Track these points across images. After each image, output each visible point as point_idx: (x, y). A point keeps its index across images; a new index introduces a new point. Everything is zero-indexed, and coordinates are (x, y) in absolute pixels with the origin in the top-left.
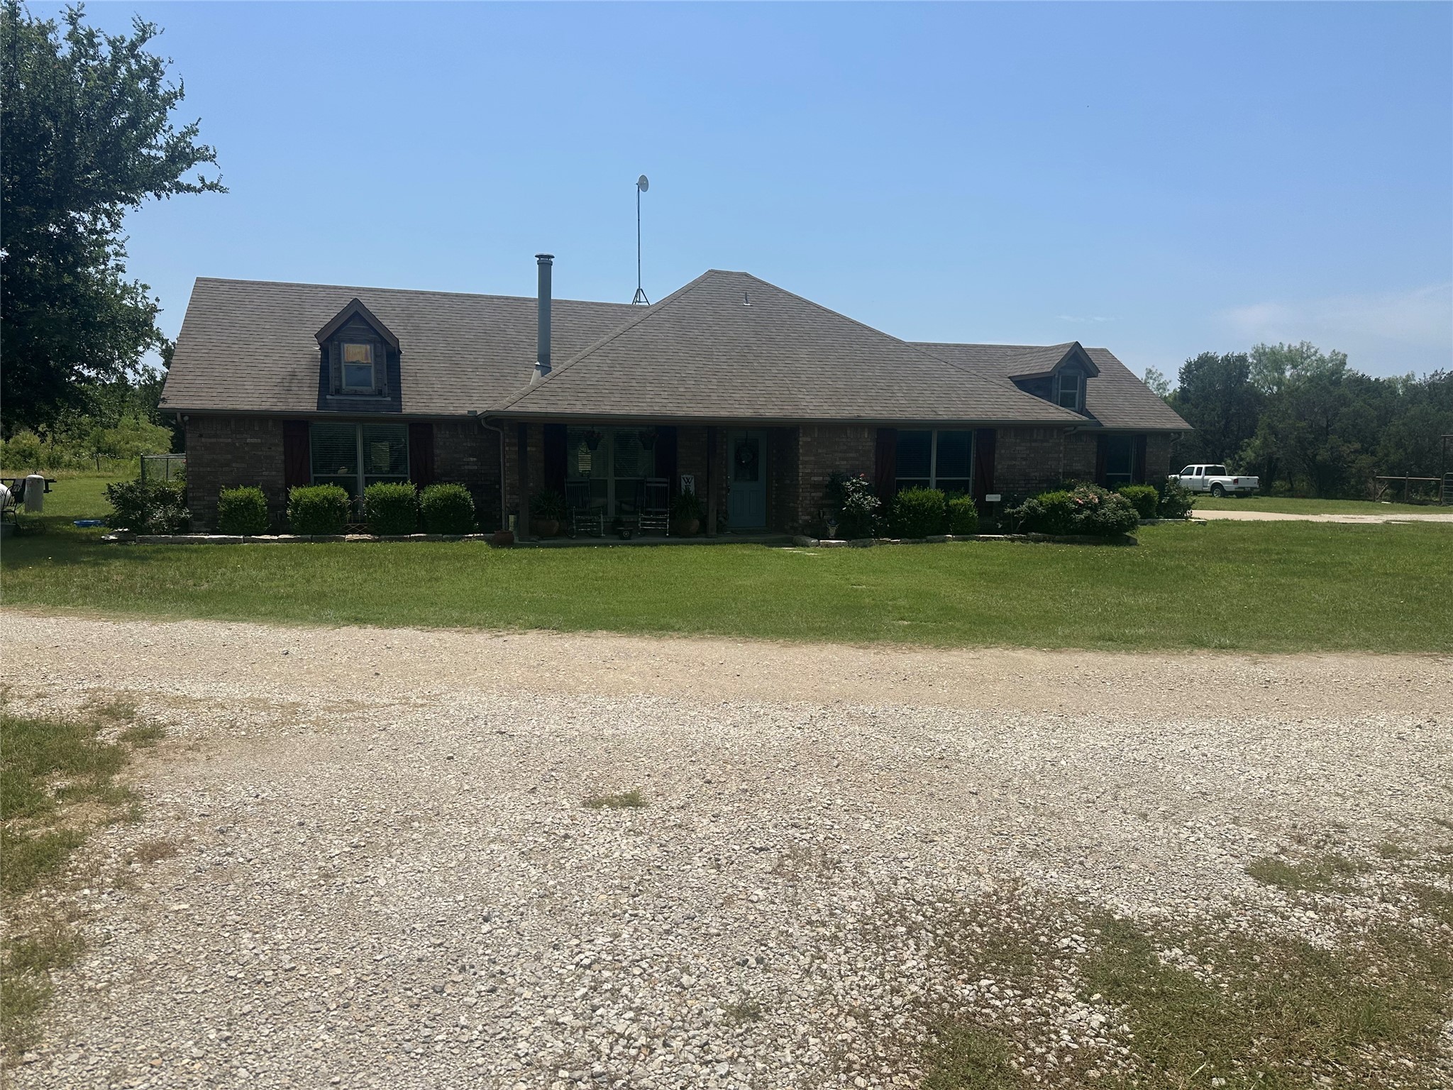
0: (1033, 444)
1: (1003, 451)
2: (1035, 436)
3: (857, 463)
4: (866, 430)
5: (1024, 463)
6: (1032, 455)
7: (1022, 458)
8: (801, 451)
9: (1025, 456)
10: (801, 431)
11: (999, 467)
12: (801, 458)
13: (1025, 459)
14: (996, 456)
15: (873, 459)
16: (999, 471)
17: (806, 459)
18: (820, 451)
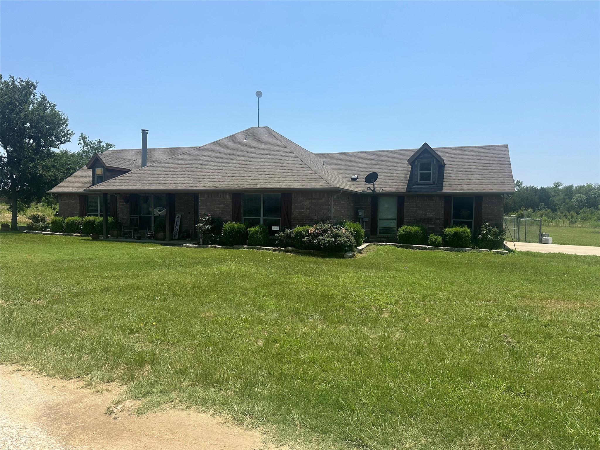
0: (313, 201)
1: (296, 204)
2: (314, 196)
3: (224, 209)
4: (228, 194)
5: (308, 211)
6: (313, 207)
7: (306, 208)
8: (200, 204)
9: (309, 207)
10: (199, 195)
11: (294, 212)
12: (200, 207)
13: (309, 209)
14: (292, 206)
15: (231, 208)
16: (295, 215)
17: (202, 207)
18: (208, 204)
